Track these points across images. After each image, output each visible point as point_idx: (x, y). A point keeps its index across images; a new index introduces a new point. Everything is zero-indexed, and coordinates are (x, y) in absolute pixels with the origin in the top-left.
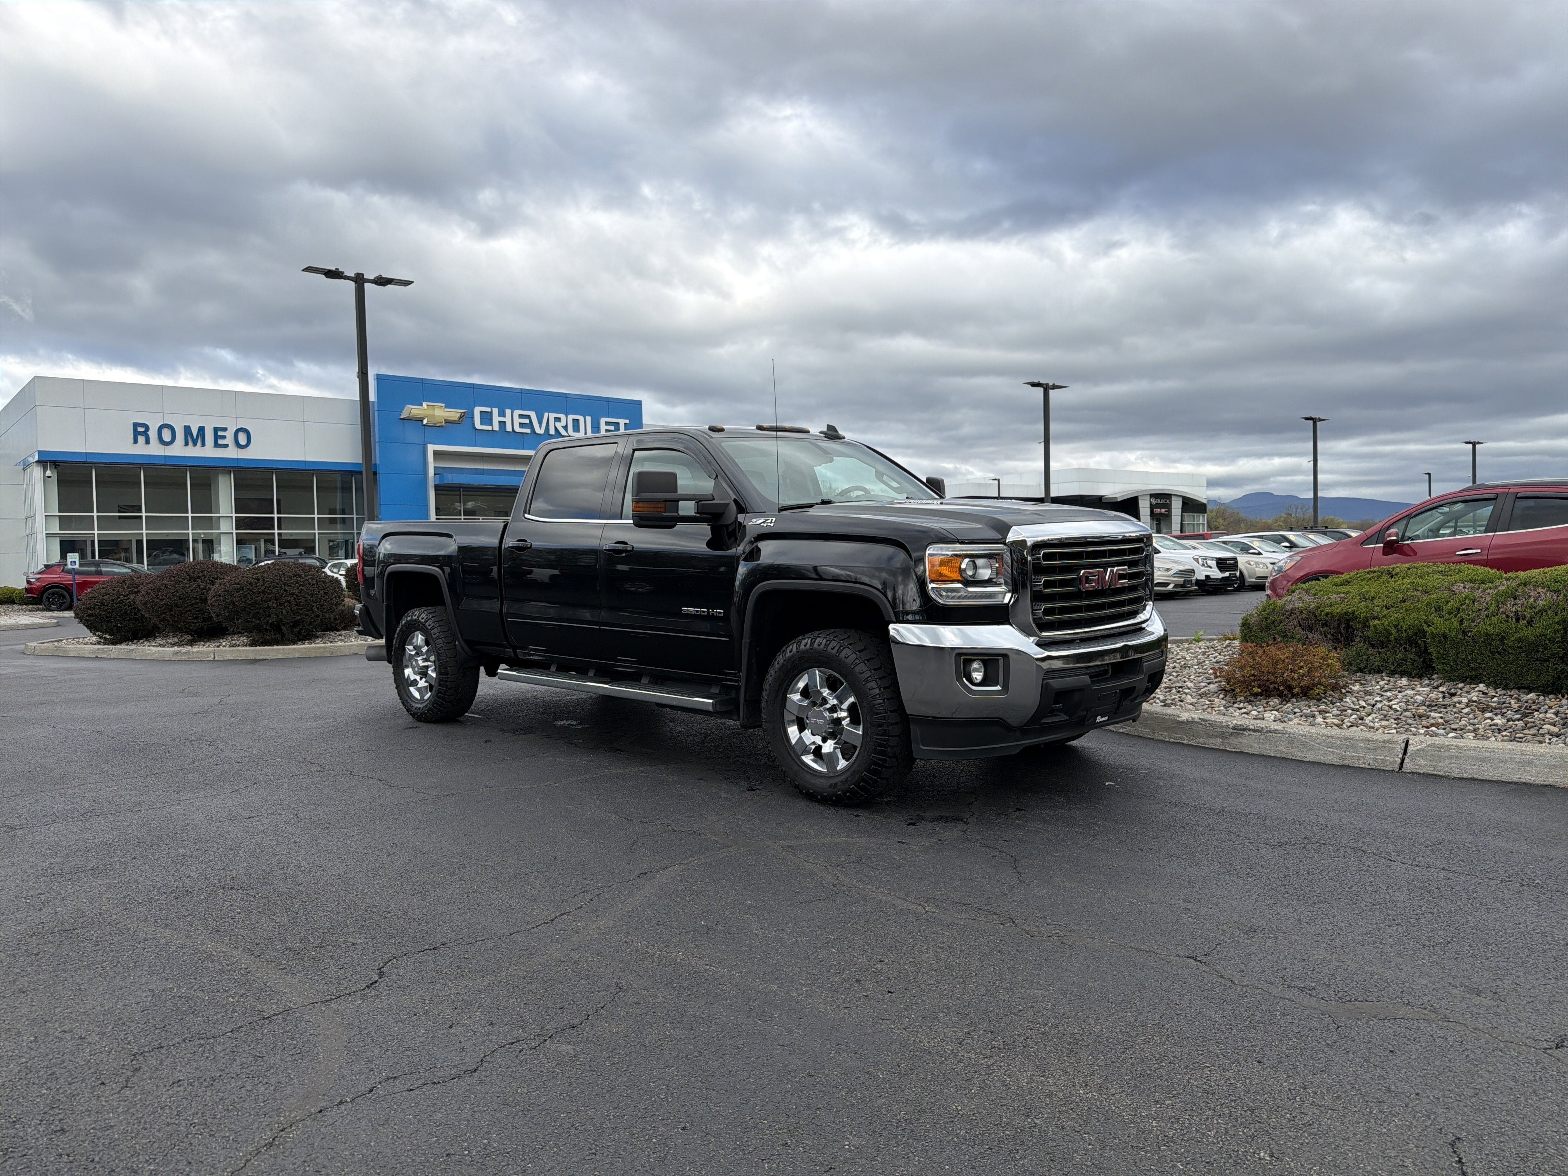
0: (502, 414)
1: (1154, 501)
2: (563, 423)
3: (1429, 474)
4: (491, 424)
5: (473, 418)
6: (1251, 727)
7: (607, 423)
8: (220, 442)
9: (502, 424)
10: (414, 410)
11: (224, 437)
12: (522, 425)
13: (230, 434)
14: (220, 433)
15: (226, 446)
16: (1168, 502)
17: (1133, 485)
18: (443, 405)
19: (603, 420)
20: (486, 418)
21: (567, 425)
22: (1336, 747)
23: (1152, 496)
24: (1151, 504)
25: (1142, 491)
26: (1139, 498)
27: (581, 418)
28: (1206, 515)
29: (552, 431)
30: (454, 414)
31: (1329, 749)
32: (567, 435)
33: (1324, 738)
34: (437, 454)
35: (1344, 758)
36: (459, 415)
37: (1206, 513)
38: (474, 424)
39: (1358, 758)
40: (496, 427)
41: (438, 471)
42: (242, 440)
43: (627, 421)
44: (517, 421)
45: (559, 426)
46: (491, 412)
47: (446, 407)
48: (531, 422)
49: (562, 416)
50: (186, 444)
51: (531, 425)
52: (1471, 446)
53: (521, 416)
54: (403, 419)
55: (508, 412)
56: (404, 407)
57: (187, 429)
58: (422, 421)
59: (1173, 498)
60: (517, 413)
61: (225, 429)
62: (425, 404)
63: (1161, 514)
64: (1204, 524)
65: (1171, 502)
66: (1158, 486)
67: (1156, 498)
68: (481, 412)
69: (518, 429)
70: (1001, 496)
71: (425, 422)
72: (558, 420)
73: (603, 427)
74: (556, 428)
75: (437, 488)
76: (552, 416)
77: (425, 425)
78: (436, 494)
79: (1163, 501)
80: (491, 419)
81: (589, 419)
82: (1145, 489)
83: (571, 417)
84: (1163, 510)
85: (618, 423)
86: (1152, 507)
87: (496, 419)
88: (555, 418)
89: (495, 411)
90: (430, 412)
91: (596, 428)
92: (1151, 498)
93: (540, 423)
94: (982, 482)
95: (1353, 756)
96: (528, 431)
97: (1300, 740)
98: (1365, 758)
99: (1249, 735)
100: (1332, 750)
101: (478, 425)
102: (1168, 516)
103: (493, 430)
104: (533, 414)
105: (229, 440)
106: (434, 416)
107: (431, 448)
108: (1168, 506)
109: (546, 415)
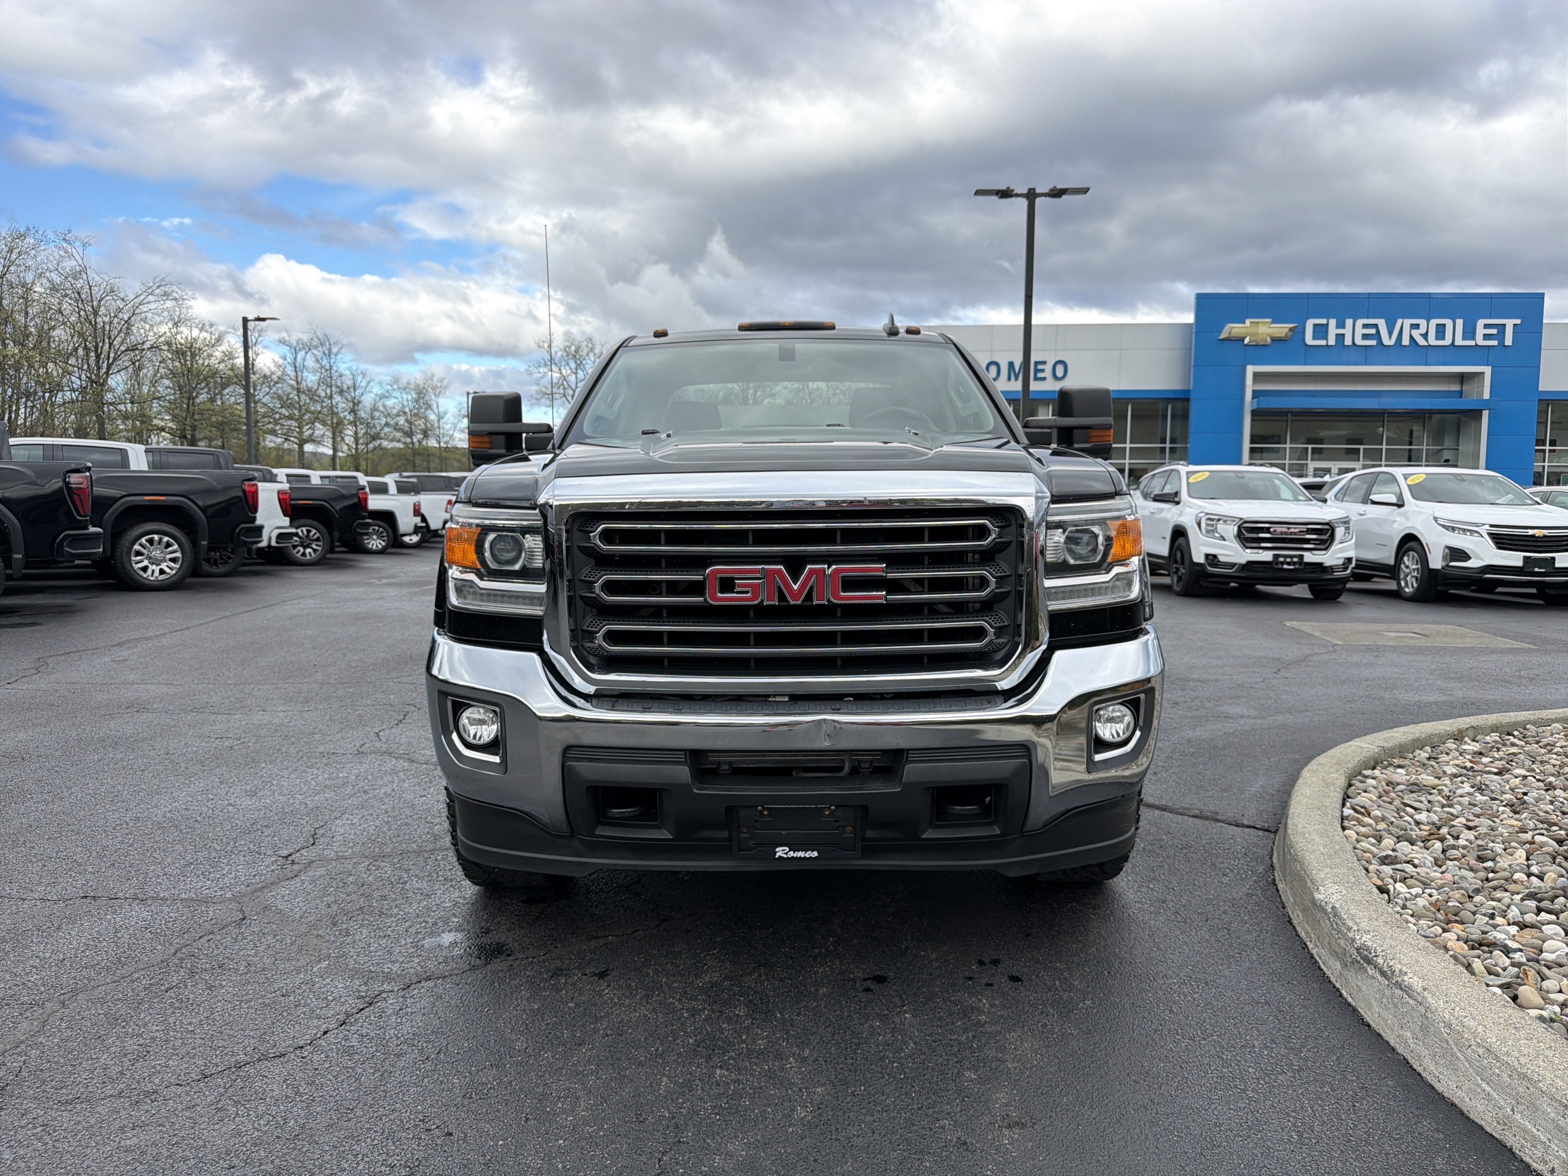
0: (1341, 325)
2: (1423, 330)
4: (1326, 338)
5: (1304, 332)
6: (1380, 961)
7: (1486, 326)
8: (1040, 375)
9: (1340, 337)
10: (1233, 329)
11: (1043, 371)
12: (1365, 337)
13: (1048, 368)
14: (1040, 367)
15: (1044, 379)
18: (1269, 320)
19: (1481, 323)
20: (1321, 331)
21: (1427, 332)
22: (1500, 1087)
27: (1448, 323)
29: (1406, 341)
30: (1281, 329)
31: (1484, 1085)
32: (1426, 344)
33: (1481, 1051)
34: (1257, 376)
35: (1506, 1123)
36: (1287, 330)
38: (1304, 339)
39: (1535, 1141)
40: (1332, 341)
41: (1256, 394)
42: (1060, 372)
43: (1518, 321)
44: (1360, 331)
45: (1416, 334)
46: (1327, 325)
47: (1273, 322)
48: (1378, 332)
49: (1422, 322)
50: (1009, 379)
51: (1378, 335)
53: (1365, 326)
54: (1222, 340)
55: (1349, 322)
56: (1224, 327)
57: (1011, 365)
58: (1243, 340)
60: (1360, 322)
61: (1044, 363)
62: (1248, 322)
68: (1315, 325)
69: (1359, 341)
71: (1247, 341)
72: (1416, 326)
73: (1480, 331)
74: (1411, 337)
75: (1254, 413)
76: (1408, 322)
77: (1247, 345)
78: (1252, 420)
80: (1327, 332)
81: (1460, 322)
83: (1434, 322)
85: (1504, 325)
87: (1333, 331)
88: (1411, 325)
89: (1333, 322)
90: (1253, 330)
91: (1469, 332)
93: (1390, 334)
95: (1525, 1131)
96: (1373, 343)
97: (1437, 1033)
98: (1547, 1148)
99: (1373, 977)
100: (1488, 1089)
101: (1309, 340)
103: (1327, 345)
104: (1381, 323)
105: (1048, 373)
106: (1257, 333)
107: (1250, 370)
109: (1399, 322)
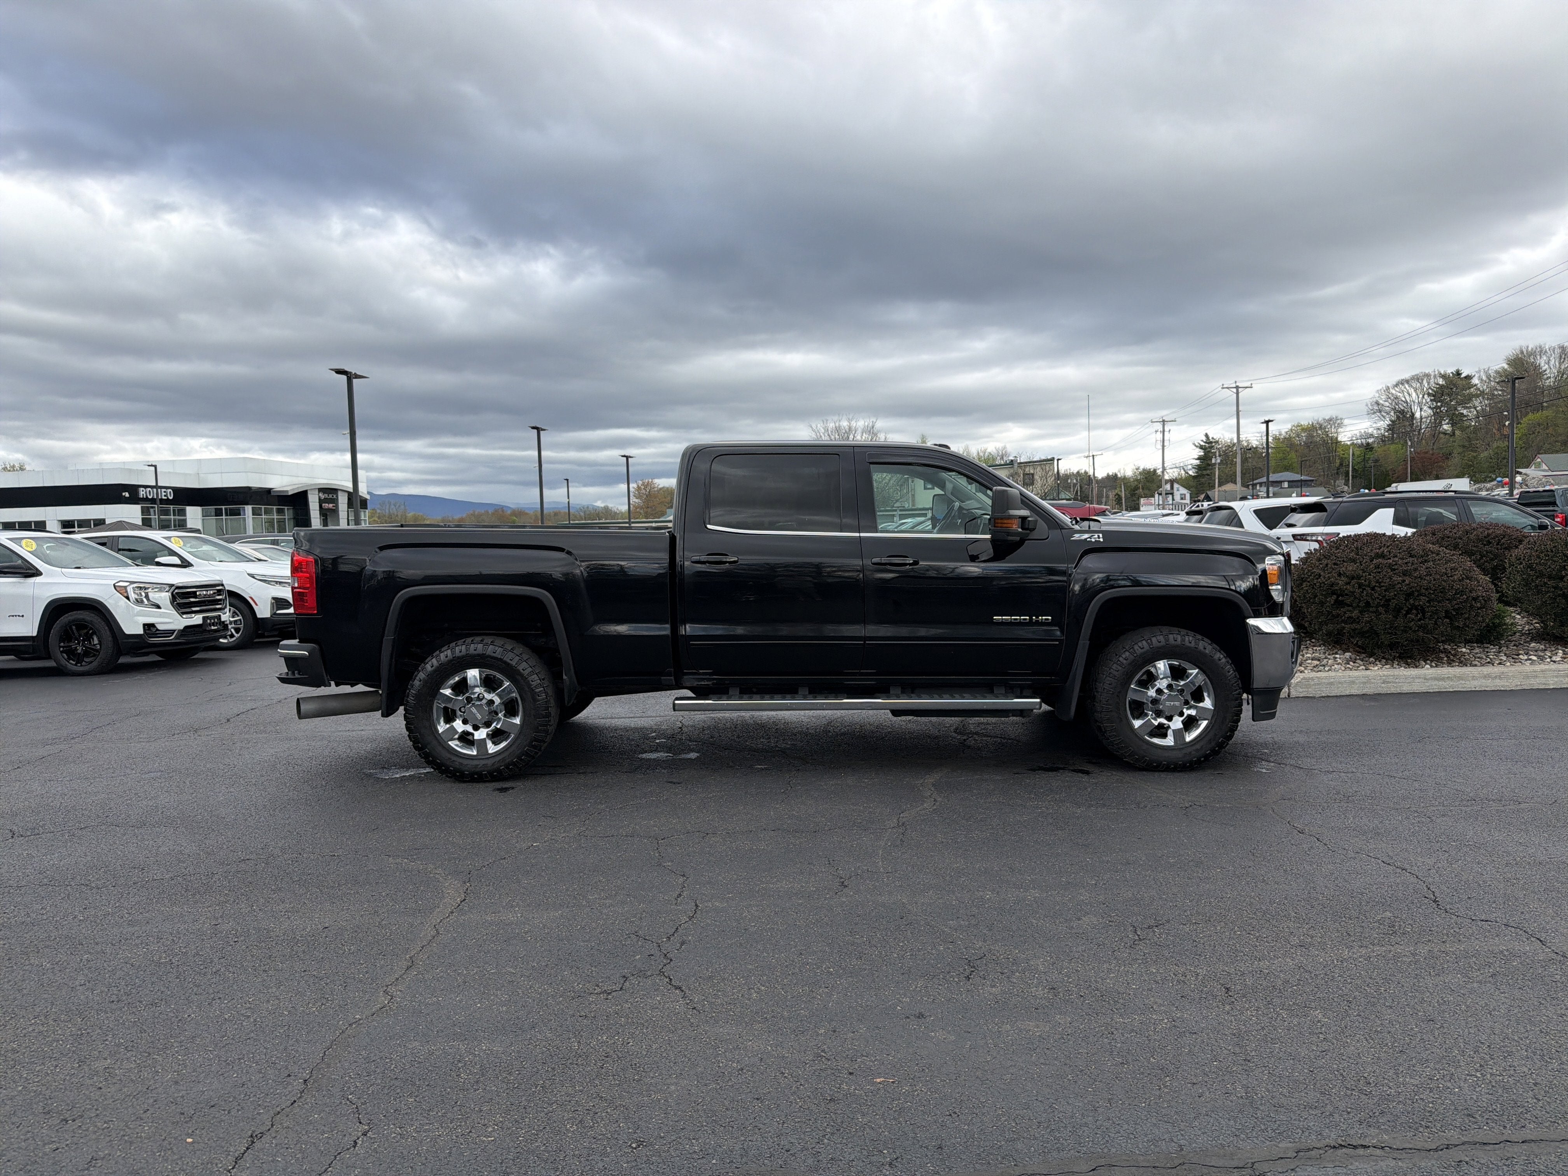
1: (322, 496)
3: (567, 480)
16: (335, 497)
17: (299, 478)
23: (321, 490)
24: (320, 499)
25: (312, 485)
26: (309, 492)
28: (367, 511)
37: (367, 509)
52: (625, 458)
59: (340, 493)
63: (329, 509)
64: (365, 520)
65: (337, 496)
66: (324, 480)
67: (324, 493)
70: (159, 484)
79: (330, 496)
82: (313, 483)
84: (331, 506)
86: (321, 501)
92: (319, 492)
94: (135, 468)
102: (335, 511)
108: (335, 501)
